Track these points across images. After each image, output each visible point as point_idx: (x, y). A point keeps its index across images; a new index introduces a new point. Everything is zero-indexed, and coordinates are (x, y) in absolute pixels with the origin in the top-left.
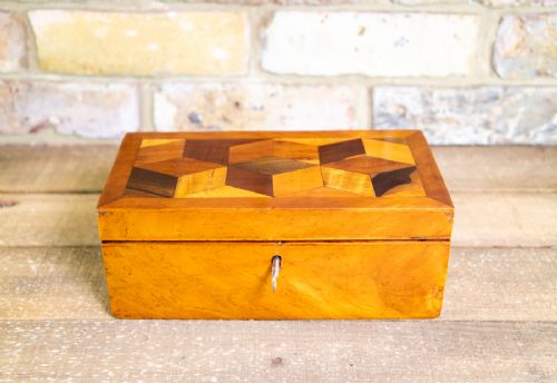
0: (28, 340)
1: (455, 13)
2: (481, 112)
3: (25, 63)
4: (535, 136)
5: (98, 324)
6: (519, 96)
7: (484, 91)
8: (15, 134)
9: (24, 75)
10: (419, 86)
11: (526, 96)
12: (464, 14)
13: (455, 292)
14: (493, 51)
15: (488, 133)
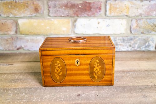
0: (14, 92)
1: (121, 18)
2: (129, 43)
3: (16, 32)
4: (142, 48)
5: (33, 88)
6: (137, 39)
7: (129, 37)
8: (13, 50)
9: (16, 35)
10: (113, 37)
11: (139, 39)
13: (124, 80)
14: (131, 28)
15: (130, 48)
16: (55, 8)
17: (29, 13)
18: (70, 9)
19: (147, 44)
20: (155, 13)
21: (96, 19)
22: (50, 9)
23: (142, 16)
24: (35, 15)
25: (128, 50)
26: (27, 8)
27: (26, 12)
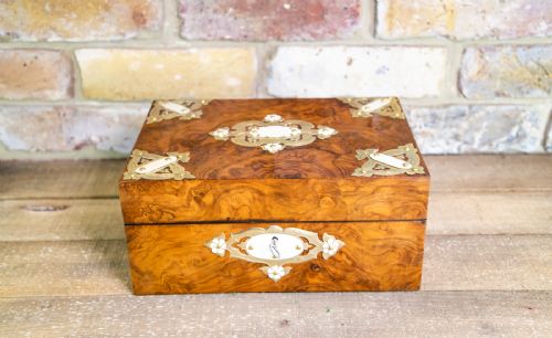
0: (86, 311)
1: (425, 46)
2: (451, 127)
3: (71, 92)
4: (497, 146)
6: (482, 113)
7: (452, 109)
8: (62, 151)
9: (71, 102)
11: (488, 113)
12: (433, 47)
14: (459, 76)
15: (457, 144)
16: (202, 10)
17: (113, 29)
18: (253, 15)
19: (514, 132)
20: (544, 26)
21: (341, 48)
22: (183, 15)
23: (501, 38)
24: (133, 35)
25: (450, 152)
26: (107, 14)
27: (103, 25)
